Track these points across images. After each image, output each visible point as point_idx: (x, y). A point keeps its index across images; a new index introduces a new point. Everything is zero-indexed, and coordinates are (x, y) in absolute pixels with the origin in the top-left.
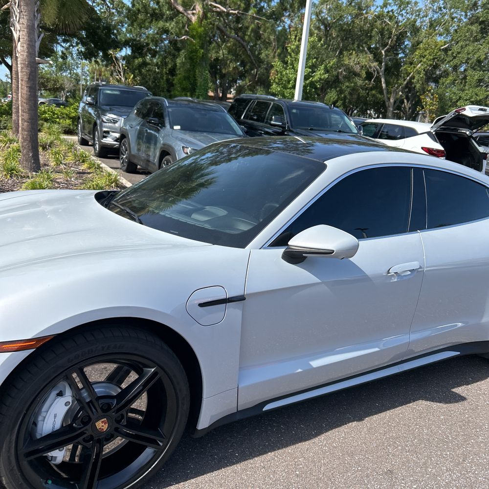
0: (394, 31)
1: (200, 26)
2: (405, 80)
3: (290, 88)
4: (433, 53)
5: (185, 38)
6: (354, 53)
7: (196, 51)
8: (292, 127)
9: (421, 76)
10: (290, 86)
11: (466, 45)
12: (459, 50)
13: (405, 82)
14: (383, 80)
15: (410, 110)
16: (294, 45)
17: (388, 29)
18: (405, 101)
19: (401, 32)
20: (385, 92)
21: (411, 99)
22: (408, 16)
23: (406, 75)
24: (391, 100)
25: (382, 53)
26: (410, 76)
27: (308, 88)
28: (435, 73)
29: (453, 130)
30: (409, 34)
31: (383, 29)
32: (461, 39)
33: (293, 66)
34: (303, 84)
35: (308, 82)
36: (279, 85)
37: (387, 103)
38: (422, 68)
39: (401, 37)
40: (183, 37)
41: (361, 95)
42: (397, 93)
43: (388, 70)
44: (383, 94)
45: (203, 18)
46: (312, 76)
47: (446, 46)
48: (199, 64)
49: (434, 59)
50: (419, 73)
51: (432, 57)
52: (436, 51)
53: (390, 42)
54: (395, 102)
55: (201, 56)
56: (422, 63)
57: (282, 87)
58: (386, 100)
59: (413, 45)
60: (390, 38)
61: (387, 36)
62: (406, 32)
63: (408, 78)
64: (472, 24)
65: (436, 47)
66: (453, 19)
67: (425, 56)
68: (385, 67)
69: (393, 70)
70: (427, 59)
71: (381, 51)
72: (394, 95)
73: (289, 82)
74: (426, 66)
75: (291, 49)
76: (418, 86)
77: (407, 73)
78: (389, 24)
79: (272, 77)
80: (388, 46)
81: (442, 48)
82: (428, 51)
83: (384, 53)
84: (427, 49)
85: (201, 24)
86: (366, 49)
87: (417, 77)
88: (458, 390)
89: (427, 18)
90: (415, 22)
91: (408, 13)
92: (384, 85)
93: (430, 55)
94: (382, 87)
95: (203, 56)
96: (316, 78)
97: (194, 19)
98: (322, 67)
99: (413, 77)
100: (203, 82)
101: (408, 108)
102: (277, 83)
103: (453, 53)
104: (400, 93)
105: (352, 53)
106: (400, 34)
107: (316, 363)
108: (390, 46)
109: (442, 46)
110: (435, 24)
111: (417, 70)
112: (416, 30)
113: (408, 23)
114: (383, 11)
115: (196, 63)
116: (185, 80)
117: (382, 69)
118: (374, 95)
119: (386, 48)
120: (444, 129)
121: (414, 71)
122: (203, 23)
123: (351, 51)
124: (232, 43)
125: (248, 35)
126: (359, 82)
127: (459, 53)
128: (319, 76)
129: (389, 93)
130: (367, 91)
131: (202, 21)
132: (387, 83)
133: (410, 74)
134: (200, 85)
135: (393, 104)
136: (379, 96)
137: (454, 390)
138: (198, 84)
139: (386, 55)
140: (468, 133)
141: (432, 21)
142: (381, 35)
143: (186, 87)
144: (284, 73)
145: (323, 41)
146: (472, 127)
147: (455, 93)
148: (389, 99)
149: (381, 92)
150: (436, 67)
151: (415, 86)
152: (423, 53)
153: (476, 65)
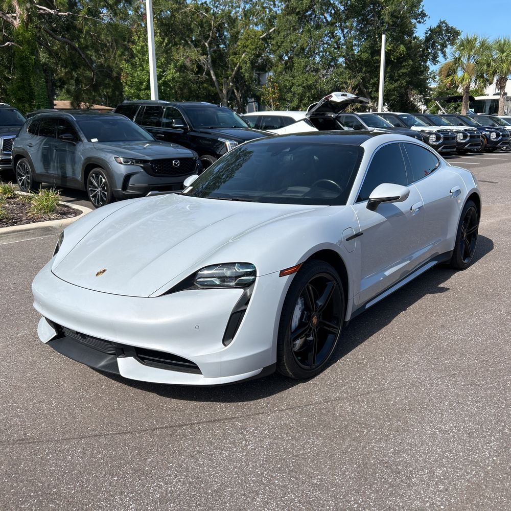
0: (213, 23)
1: (27, 30)
2: (233, 70)
3: (145, 90)
4: (254, 42)
5: (9, 45)
6: (181, 47)
7: (26, 58)
8: (194, 128)
9: (248, 65)
10: (143, 87)
11: (287, 35)
12: (282, 40)
13: (234, 73)
14: (212, 72)
15: (242, 100)
16: (139, 46)
17: (207, 21)
18: (235, 91)
19: (219, 24)
20: (216, 83)
21: (240, 89)
22: (221, 7)
23: (233, 66)
24: (224, 92)
25: (205, 45)
26: (237, 66)
27: (162, 87)
28: (257, 62)
29: (322, 115)
30: (226, 25)
31: (202, 21)
32: (282, 29)
33: (143, 67)
34: (157, 84)
35: (161, 82)
36: (132, 87)
37: (220, 95)
38: (247, 57)
39: (220, 28)
40: (7, 44)
41: (193, 89)
42: (228, 85)
43: (214, 62)
44: (215, 87)
45: (28, 21)
46: (163, 76)
47: (264, 35)
48: (32, 71)
49: (256, 48)
50: (245, 63)
51: (254, 47)
52: (256, 40)
53: (211, 34)
54: (227, 93)
55: (33, 63)
56: (246, 53)
57: (136, 89)
58: (219, 91)
59: (232, 36)
60: (210, 29)
61: (208, 29)
62: (224, 23)
63: (236, 69)
64: (289, 14)
65: (256, 37)
66: (264, 8)
67: (248, 46)
68: (211, 59)
69: (219, 60)
70: (250, 49)
71: (204, 44)
72: (226, 86)
73: (141, 83)
74: (250, 55)
75: (136, 50)
76: (247, 75)
77: (233, 64)
78: (206, 16)
79: (123, 80)
80: (210, 39)
81: (261, 37)
82: (249, 41)
83: (207, 46)
84: (248, 40)
85: (27, 28)
86: (189, 42)
87: (244, 67)
88: (442, 285)
89: (241, 9)
90: (231, 13)
91: (221, 5)
92: (214, 77)
93: (252, 45)
94: (213, 79)
95: (35, 63)
96: (169, 77)
97: (17, 23)
98: (172, 66)
99: (240, 68)
100: (41, 91)
101: (239, 98)
102: (129, 86)
103: (277, 43)
104: (231, 84)
105: (180, 47)
106: (219, 25)
107: (387, 273)
108: (212, 38)
109: (261, 36)
110: (249, 14)
111: (243, 60)
112: (232, 21)
113: (224, 15)
114: (197, 3)
115: (29, 71)
116: (19, 90)
117: (209, 61)
118: (205, 89)
119: (209, 41)
120: (316, 115)
121: (240, 61)
122: (29, 27)
123: (178, 46)
124: (59, 46)
125: (83, 38)
126: (191, 76)
127: (282, 42)
128: (171, 75)
129: (221, 84)
130: (198, 85)
131: (27, 25)
132: (216, 74)
133: (237, 64)
134: (39, 95)
135: (226, 95)
136: (210, 88)
137: (439, 286)
138: (36, 94)
139: (210, 47)
140: (332, 116)
141: (245, 11)
142: (202, 27)
143: (23, 98)
144: (136, 75)
145: (167, 41)
146: (336, 110)
147: (287, 80)
148: (221, 90)
149: (213, 84)
150: (259, 55)
151: (244, 76)
152: (245, 43)
153: (300, 52)
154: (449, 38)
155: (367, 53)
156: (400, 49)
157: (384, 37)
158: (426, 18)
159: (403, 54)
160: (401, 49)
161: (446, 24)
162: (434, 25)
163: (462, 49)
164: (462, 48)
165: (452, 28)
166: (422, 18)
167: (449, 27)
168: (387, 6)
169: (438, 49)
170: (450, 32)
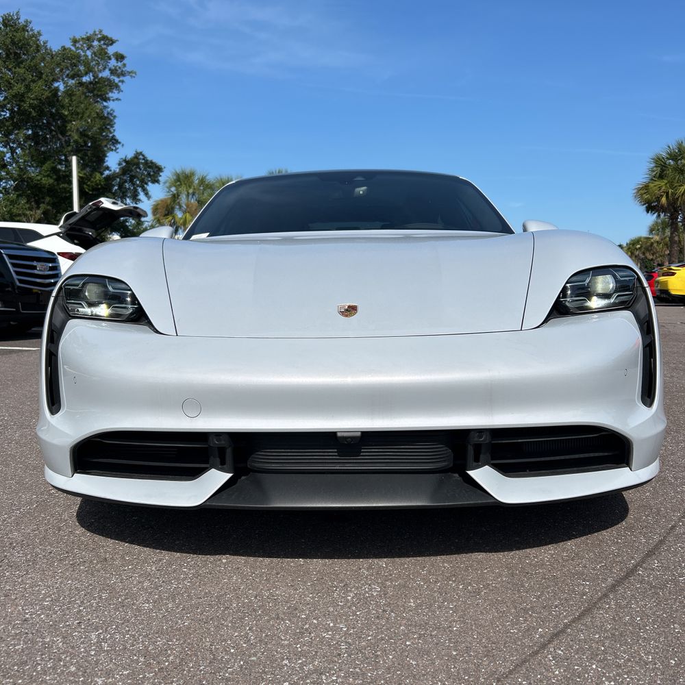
154: (149, 174)
155: (51, 177)
156: (95, 178)
157: (74, 159)
158: (118, 146)
159: (100, 184)
160: (97, 178)
161: (143, 156)
162: (130, 155)
163: (179, 185)
164: (179, 183)
165: (152, 162)
166: (113, 144)
167: (147, 160)
168: (74, 121)
169: (138, 186)
170: (150, 167)
